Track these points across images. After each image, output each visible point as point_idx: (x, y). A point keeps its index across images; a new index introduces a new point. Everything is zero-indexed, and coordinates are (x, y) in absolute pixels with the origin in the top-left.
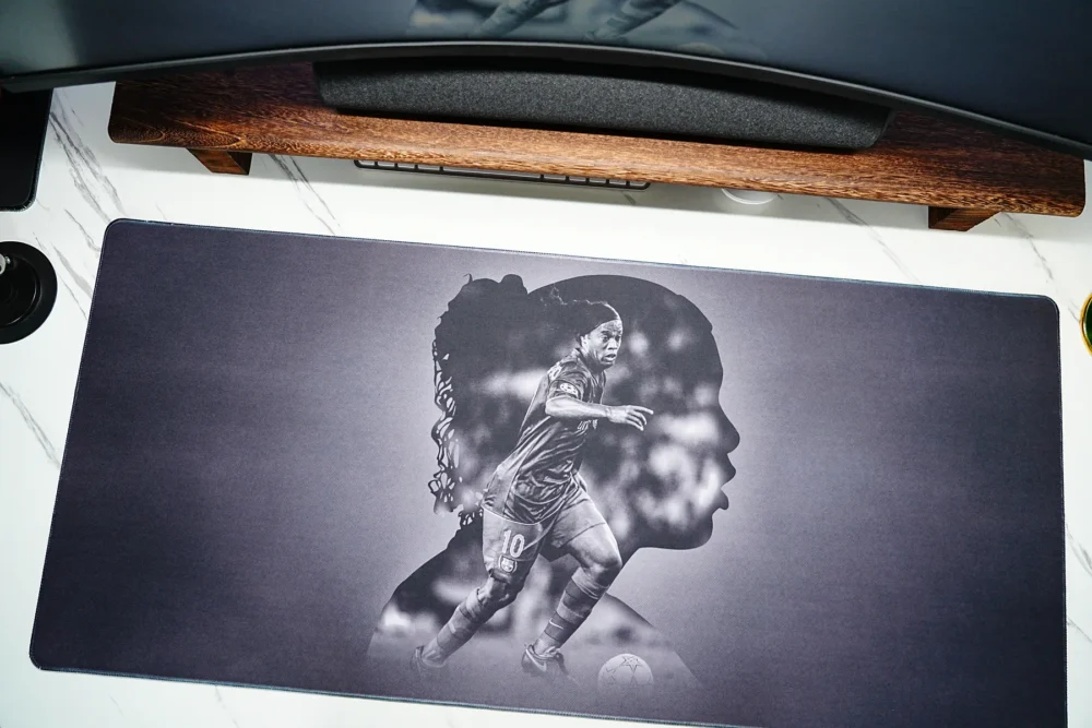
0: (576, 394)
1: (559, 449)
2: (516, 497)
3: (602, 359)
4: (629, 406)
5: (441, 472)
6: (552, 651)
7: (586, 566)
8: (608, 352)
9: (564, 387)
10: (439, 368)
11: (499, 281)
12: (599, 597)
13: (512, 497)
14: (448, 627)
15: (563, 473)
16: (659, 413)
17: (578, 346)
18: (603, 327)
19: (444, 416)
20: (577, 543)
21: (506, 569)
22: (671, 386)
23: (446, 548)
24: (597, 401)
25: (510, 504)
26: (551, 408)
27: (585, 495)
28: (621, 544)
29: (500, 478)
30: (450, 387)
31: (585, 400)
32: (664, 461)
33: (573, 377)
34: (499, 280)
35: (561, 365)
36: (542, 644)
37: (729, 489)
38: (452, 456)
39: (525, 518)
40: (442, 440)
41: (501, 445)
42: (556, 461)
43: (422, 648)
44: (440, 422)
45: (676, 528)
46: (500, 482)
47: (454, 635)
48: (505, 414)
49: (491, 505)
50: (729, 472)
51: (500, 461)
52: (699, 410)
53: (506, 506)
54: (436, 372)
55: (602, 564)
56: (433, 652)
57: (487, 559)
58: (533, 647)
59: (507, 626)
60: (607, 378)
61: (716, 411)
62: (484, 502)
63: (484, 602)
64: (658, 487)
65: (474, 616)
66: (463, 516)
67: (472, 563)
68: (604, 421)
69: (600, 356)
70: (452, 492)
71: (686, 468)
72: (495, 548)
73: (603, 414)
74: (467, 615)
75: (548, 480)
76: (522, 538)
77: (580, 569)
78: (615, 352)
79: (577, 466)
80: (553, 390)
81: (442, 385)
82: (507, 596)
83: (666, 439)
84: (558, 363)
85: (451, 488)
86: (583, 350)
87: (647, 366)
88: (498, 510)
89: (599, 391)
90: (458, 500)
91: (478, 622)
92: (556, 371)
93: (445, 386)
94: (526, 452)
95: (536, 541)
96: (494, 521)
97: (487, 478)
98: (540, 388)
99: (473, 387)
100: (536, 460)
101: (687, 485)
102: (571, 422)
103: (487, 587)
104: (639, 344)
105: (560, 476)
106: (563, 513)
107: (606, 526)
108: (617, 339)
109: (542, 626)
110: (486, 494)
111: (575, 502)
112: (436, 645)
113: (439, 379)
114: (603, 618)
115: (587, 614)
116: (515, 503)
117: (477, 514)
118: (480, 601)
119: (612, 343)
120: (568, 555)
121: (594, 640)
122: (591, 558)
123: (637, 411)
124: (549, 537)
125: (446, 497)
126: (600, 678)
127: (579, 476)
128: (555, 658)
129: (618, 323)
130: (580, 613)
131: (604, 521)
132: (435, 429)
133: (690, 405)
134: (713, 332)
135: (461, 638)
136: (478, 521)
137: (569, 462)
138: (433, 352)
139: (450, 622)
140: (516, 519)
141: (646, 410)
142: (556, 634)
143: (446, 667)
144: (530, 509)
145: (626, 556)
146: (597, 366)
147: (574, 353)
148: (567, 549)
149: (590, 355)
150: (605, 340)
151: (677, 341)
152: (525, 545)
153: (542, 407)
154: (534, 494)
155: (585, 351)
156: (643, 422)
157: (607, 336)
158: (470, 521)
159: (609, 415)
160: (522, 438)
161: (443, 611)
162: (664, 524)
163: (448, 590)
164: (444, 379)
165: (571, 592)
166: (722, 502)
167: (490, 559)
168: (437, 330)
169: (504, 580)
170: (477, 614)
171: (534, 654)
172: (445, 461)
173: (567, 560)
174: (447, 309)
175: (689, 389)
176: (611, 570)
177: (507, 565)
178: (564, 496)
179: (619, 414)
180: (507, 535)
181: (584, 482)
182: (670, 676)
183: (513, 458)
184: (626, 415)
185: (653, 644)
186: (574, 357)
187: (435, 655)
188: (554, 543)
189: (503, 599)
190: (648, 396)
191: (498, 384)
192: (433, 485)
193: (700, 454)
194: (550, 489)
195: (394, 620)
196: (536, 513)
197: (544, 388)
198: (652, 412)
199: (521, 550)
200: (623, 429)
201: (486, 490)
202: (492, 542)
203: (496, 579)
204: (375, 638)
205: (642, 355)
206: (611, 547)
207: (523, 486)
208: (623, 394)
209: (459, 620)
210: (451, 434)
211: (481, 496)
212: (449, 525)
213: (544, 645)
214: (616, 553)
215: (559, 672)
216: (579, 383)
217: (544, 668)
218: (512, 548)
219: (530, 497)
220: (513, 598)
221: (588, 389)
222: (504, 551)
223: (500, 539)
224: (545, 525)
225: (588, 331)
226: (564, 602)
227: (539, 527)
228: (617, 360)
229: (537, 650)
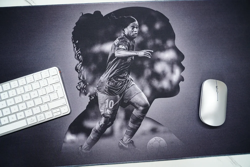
0: (125, 48)
1: (122, 68)
2: (108, 87)
3: (133, 35)
4: (144, 50)
5: (80, 82)
6: (129, 140)
7: (137, 108)
8: (134, 33)
9: (120, 47)
10: (75, 46)
12: (143, 118)
13: (107, 87)
14: (90, 137)
15: (124, 76)
16: (155, 51)
17: (124, 32)
18: (131, 24)
19: (79, 62)
20: (133, 100)
21: (108, 113)
22: (158, 41)
23: (85, 109)
24: (133, 50)
25: (106, 90)
26: (117, 54)
27: (133, 83)
28: (148, 99)
29: (102, 81)
30: (80, 52)
31: (129, 50)
32: (159, 67)
33: (123, 43)
34: (92, 13)
35: (118, 39)
36: (125, 138)
37: (183, 74)
38: (84, 76)
39: (113, 94)
40: (79, 71)
41: (101, 70)
42: (121, 72)
43: (82, 146)
44: (78, 65)
45: (167, 90)
46: (102, 83)
47: (93, 140)
48: (101, 59)
49: (100, 91)
50: (182, 68)
51: (101, 75)
52: (169, 48)
53: (105, 91)
54: (74, 47)
55: (143, 106)
56: (86, 147)
57: (101, 110)
58: (122, 140)
59: (112, 134)
60: (135, 41)
61: (175, 48)
62: (97, 90)
63: (102, 126)
64: (159, 77)
65: (99, 132)
66: (90, 96)
67: (95, 113)
68: (136, 56)
69: (132, 34)
70: (85, 89)
71: (167, 69)
72: (104, 106)
73: (136, 54)
74: (96, 131)
75: (119, 79)
76: (113, 101)
77: (135, 110)
78: (137, 32)
79: (129, 74)
80: (117, 48)
81: (77, 51)
82: (110, 123)
83: (159, 60)
84: (117, 39)
85: (85, 87)
86: (125, 33)
87: (149, 36)
88: (103, 93)
89: (133, 46)
90: (88, 91)
91: (101, 134)
92: (117, 41)
93: (78, 52)
94: (110, 71)
95: (118, 102)
96: (102, 97)
97: (97, 82)
98: (112, 48)
99: (88, 51)
100: (114, 73)
101: (169, 74)
102: (125, 58)
103: (102, 121)
104: (145, 29)
105: (123, 78)
106: (126, 91)
107: (142, 93)
108: (137, 28)
109: (124, 132)
110: (97, 88)
111: (130, 86)
112: (87, 144)
113: (75, 49)
114: (146, 125)
115: (140, 125)
116: (108, 89)
117: (95, 95)
118: (101, 126)
119: (135, 29)
120: (130, 105)
121: (144, 134)
122: (138, 105)
123: (147, 51)
124: (122, 100)
125: (83, 91)
126: (148, 147)
127: (130, 77)
128: (130, 142)
129: (136, 22)
130: (137, 125)
131: (142, 91)
132: (76, 67)
133: (165, 47)
134: (170, 22)
135: (95, 141)
136: (96, 98)
137: (126, 72)
138: (72, 40)
139: (91, 135)
140: (110, 95)
141: (150, 51)
142: (130, 134)
143: (92, 151)
144: (114, 91)
145: (151, 102)
146: (131, 38)
147: (122, 34)
148: (130, 103)
149: (128, 35)
150: (133, 29)
151: (158, 26)
152: (114, 104)
153: (114, 54)
154: (115, 85)
155: (126, 33)
156: (150, 55)
157: (133, 27)
158: (93, 98)
159: (138, 54)
160: (108, 66)
161: (88, 131)
162: (163, 89)
163: (89, 124)
164: (77, 49)
165: (133, 118)
166: (182, 79)
167: (102, 111)
168: (73, 33)
169: (108, 117)
170: (100, 131)
171: (123, 142)
172: (81, 78)
173: (130, 107)
174: (75, 25)
175: (164, 42)
176: (146, 108)
177: (108, 112)
178: (126, 84)
179: (141, 53)
180: (107, 101)
181: (132, 79)
182: (172, 142)
183: (106, 73)
184: (144, 53)
185: (165, 132)
186: (123, 36)
187: (86, 148)
188: (125, 101)
189: (109, 124)
190: (151, 46)
191: (97, 49)
192: (78, 87)
193: (171, 63)
194: (120, 83)
195: (70, 137)
196: (117, 92)
197: (113, 48)
198: (153, 51)
199: (113, 105)
200: (143, 58)
201: (98, 86)
202: (102, 104)
203: (105, 117)
204: (64, 145)
205: (146, 32)
206: (145, 100)
207: (110, 83)
208: (141, 47)
209: (94, 134)
210: (82, 68)
211: (96, 89)
212: (85, 100)
213: (126, 138)
214: (147, 102)
215: (133, 147)
216: (126, 45)
217: (127, 146)
218: (110, 105)
219: (114, 87)
220: (112, 123)
221: (129, 46)
222: (107, 107)
223: (105, 103)
224: (120, 95)
225: (126, 27)
226: (131, 122)
227: (118, 96)
228: (138, 35)
229: (124, 140)
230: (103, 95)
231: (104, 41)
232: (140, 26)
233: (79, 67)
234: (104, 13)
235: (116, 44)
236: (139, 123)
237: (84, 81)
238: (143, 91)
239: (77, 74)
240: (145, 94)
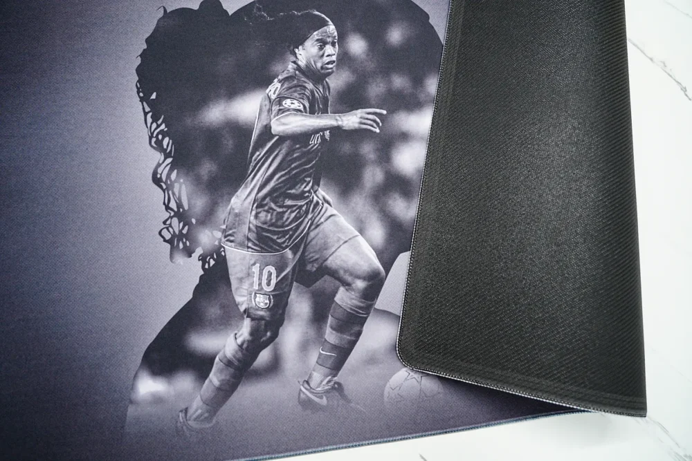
0: (301, 108)
1: (293, 169)
2: (257, 227)
3: (322, 68)
4: (360, 111)
5: (171, 217)
6: (329, 381)
7: (347, 285)
8: (326, 59)
9: (287, 103)
10: (147, 109)
11: (196, 7)
12: (368, 314)
13: (254, 229)
14: (211, 381)
15: (304, 192)
16: (392, 111)
17: (294, 59)
18: (316, 35)
19: (163, 158)
20: (333, 262)
21: (262, 305)
22: (399, 82)
23: (191, 297)
24: (325, 111)
25: (252, 236)
26: (278, 127)
27: (331, 211)
28: (380, 254)
29: (237, 211)
30: (163, 127)
31: (312, 112)
32: (407, 159)
33: (295, 92)
35: (280, 81)
36: (317, 376)
38: (180, 199)
39: (271, 247)
40: (165, 183)
42: (293, 181)
43: (186, 411)
44: (159, 165)
46: (237, 215)
47: (219, 389)
48: (229, 143)
49: (232, 241)
51: (232, 194)
52: (432, 101)
53: (249, 239)
54: (146, 114)
55: (364, 279)
56: (200, 411)
57: (238, 299)
58: (308, 382)
59: (275, 366)
60: (332, 85)
62: (223, 240)
63: (245, 346)
64: (408, 186)
65: (236, 363)
66: (203, 259)
67: (223, 307)
68: (336, 131)
69: (319, 65)
70: (187, 236)
72: (246, 286)
73: (334, 123)
74: (229, 363)
75: (289, 202)
76: (272, 269)
77: (342, 289)
78: (334, 58)
79: (317, 183)
80: (276, 108)
81: (154, 125)
82: (269, 334)
83: (405, 137)
84: (276, 80)
85: (185, 231)
86: (300, 63)
87: (371, 66)
88: (242, 245)
89: (325, 100)
90: (195, 243)
91: (242, 369)
92: (275, 88)
93: (158, 126)
94: (260, 177)
95: (288, 269)
96: (239, 258)
97: (222, 214)
98: (261, 110)
99: (189, 121)
100: (272, 184)
102: (301, 138)
103: (245, 330)
104: (357, 45)
105: (301, 196)
106: (312, 234)
107: (361, 239)
108: (333, 44)
109: (313, 357)
110: (224, 231)
111: (322, 220)
112: (201, 403)
113: (149, 120)
114: (377, 335)
115: (359, 334)
116: (257, 234)
117: (219, 254)
118: (241, 346)
119: (329, 49)
120: (326, 277)
121: (372, 360)
122: (351, 274)
123: (369, 113)
124: (302, 262)
125: (181, 243)
126: (386, 399)
127: (322, 192)
128: (333, 388)
129: (331, 28)
130: (351, 335)
131: (359, 234)
132: (155, 173)
133: (422, 97)
134: (431, 21)
135: (226, 391)
136: (222, 262)
137: (308, 179)
138: (138, 93)
139: (211, 375)
140: (263, 250)
141: (378, 111)
142: (329, 363)
143: (217, 423)
144: (275, 237)
145: (388, 267)
146: (317, 75)
147: (291, 66)
148: (325, 271)
149: (308, 66)
150: (321, 48)
151: (396, 35)
152: (277, 277)
153: (267, 128)
154: (277, 221)
155: (302, 63)
156: (378, 124)
157: (322, 43)
158: (212, 262)
159: (340, 123)
160: (253, 164)
161: (201, 365)
163: (203, 342)
164: (155, 119)
165: (336, 315)
167: (242, 299)
168: (139, 70)
169: (262, 318)
170: (239, 360)
171: (311, 390)
172: (173, 205)
173: (326, 282)
174: (145, 46)
175: (417, 80)
176: (375, 282)
177: (262, 301)
178: (310, 216)
179: (351, 120)
180: (256, 269)
181: (328, 197)
183: (246, 187)
184: (358, 120)
186: (291, 70)
187: (201, 415)
188: (309, 267)
189: (264, 339)
190: (377, 96)
191: (216, 114)
192: (165, 233)
194: (293, 212)
195: (148, 386)
196: (283, 240)
197: (266, 109)
198: (384, 112)
199: (274, 282)
200: (358, 135)
201: (224, 227)
202: (241, 280)
203: (253, 319)
204: (131, 411)
205: (363, 56)
206: (369, 259)
207: (263, 215)
208: (351, 99)
209: (221, 371)
210: (174, 176)
211: (219, 235)
212: (190, 271)
213: (319, 378)
214: (377, 264)
215: (341, 402)
216: (303, 96)
217: (324, 401)
218: (264, 282)
219: (272, 225)
220: (275, 335)
221: (313, 101)
222: (256, 287)
223: (249, 275)
224: (295, 249)
225: (301, 41)
226: (331, 327)
227: (289, 253)
228: (338, 66)
229: (313, 384)
230: (244, 252)
232: (342, 38)
233: (163, 172)
234: (231, 6)
235: (273, 97)
236: (356, 329)
237: (181, 215)
238: (361, 231)
239: (158, 195)
240: (368, 241)
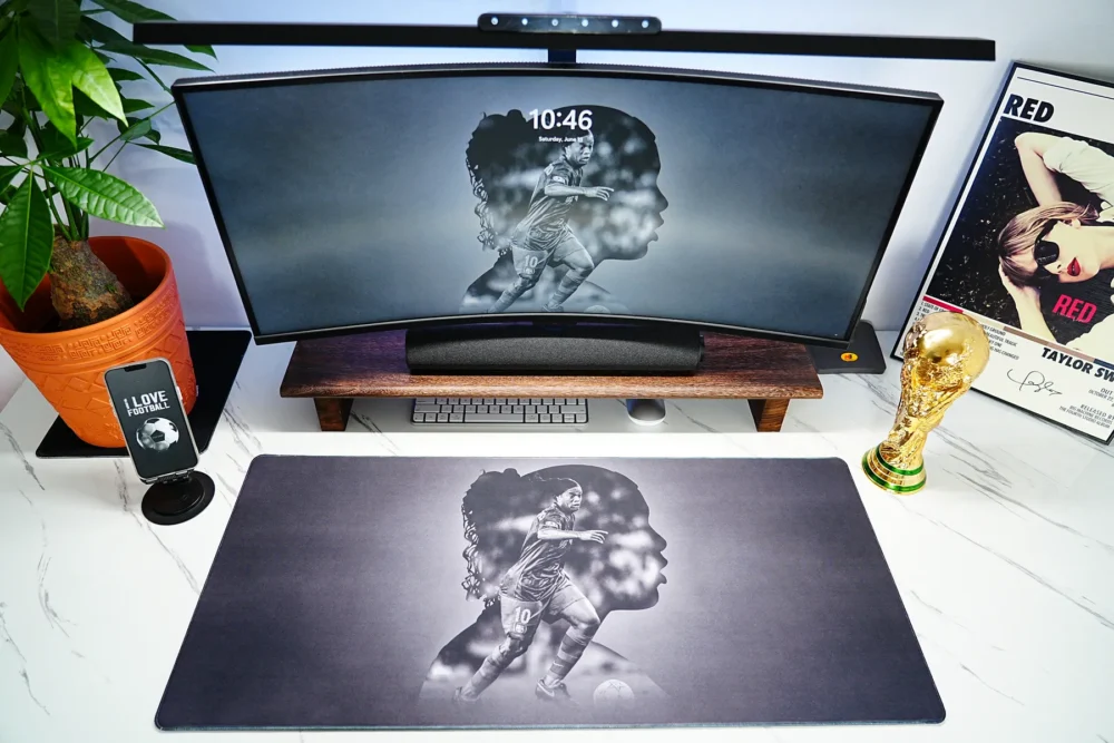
0: (557, 526)
1: (549, 558)
2: (522, 587)
4: (592, 531)
6: (557, 682)
7: (575, 625)
8: (574, 503)
9: (548, 523)
11: (502, 472)
12: (587, 644)
13: (520, 588)
14: (480, 673)
15: (553, 571)
17: (555, 501)
18: (569, 491)
20: (566, 612)
21: (519, 631)
22: (617, 518)
23: (475, 621)
24: (571, 529)
25: (518, 591)
26: (541, 535)
27: (569, 582)
29: (511, 577)
31: (563, 529)
32: (618, 559)
33: (554, 518)
35: (545, 512)
36: (549, 679)
37: (664, 571)
39: (529, 599)
42: (548, 564)
43: (461, 689)
45: (634, 597)
46: (511, 579)
47: (484, 678)
48: (511, 541)
49: (505, 593)
50: (664, 562)
52: (637, 529)
53: (516, 593)
55: (586, 623)
56: (469, 691)
57: (505, 626)
58: (543, 681)
59: (523, 668)
61: (648, 529)
62: (500, 592)
63: (505, 654)
64: (618, 574)
65: (498, 664)
66: (486, 601)
67: (494, 629)
68: (576, 540)
69: (570, 506)
70: (478, 587)
71: (635, 562)
72: (510, 619)
73: (576, 536)
74: (493, 663)
75: (543, 575)
76: (528, 611)
78: (579, 503)
79: (562, 566)
80: (541, 525)
82: (521, 648)
84: (543, 511)
86: (558, 504)
88: (511, 596)
89: (572, 523)
90: (483, 592)
91: (501, 667)
92: (542, 515)
94: (527, 561)
95: (539, 613)
96: (507, 603)
97: (502, 578)
98: (532, 525)
100: (534, 565)
101: (637, 572)
102: (556, 542)
103: (506, 644)
105: (551, 573)
106: (556, 594)
107: (586, 600)
108: (579, 496)
109: (548, 666)
110: (501, 587)
111: (563, 587)
112: (471, 686)
114: (591, 658)
115: (579, 656)
116: (522, 591)
117: (496, 599)
118: (502, 654)
119: (576, 498)
121: (587, 673)
122: (578, 620)
123: (597, 533)
124: (547, 609)
125: (474, 590)
126: (594, 698)
127: (564, 572)
128: (559, 687)
129: (579, 488)
130: (575, 655)
131: (584, 596)
133: (631, 527)
135: (489, 680)
136: (498, 605)
137: (557, 564)
139: (481, 669)
140: (524, 600)
141: (603, 532)
142: (558, 671)
144: (532, 594)
145: (602, 618)
146: (568, 511)
147: (553, 505)
148: (561, 616)
149: (563, 506)
150: (572, 497)
151: (617, 494)
152: (531, 616)
153: (535, 535)
154: (535, 584)
155: (560, 504)
156: (602, 539)
157: (573, 495)
159: (579, 536)
160: (524, 553)
161: (476, 662)
162: (626, 596)
163: (478, 648)
165: (566, 642)
166: (663, 580)
167: (507, 625)
168: (465, 499)
169: (518, 639)
170: (500, 662)
171: (544, 686)
172: (473, 570)
173: (562, 622)
175: (629, 518)
176: (593, 627)
177: (520, 629)
178: (555, 584)
179: (586, 535)
180: (518, 610)
181: (568, 575)
182: (645, 692)
183: (518, 564)
184: (590, 536)
185: (630, 671)
187: (470, 693)
188: (552, 613)
189: (518, 651)
191: (506, 525)
193: (643, 554)
194: (545, 581)
195: (440, 671)
196: (537, 595)
197: (535, 525)
198: (607, 533)
199: (528, 619)
201: (502, 584)
202: (508, 615)
203: (512, 638)
204: (426, 685)
206: (591, 612)
207: (526, 581)
208: (587, 524)
209: (487, 667)
210: (476, 554)
211: (498, 588)
212: (478, 607)
213: (551, 679)
214: (596, 616)
215: (564, 696)
216: (558, 520)
217: (552, 695)
218: (523, 617)
219: (533, 587)
220: (525, 650)
221: (564, 523)
222: (517, 620)
223: (513, 613)
224: (544, 602)
225: (560, 493)
226: (563, 650)
227: (540, 603)
228: (581, 507)
229: (547, 682)
230: (512, 600)
231: (519, 512)
232: (585, 492)
233: (470, 552)
234: (522, 473)
235: (541, 519)
236: (578, 652)
237: (477, 575)
238: (587, 596)
239: (465, 563)
240: (592, 602)
